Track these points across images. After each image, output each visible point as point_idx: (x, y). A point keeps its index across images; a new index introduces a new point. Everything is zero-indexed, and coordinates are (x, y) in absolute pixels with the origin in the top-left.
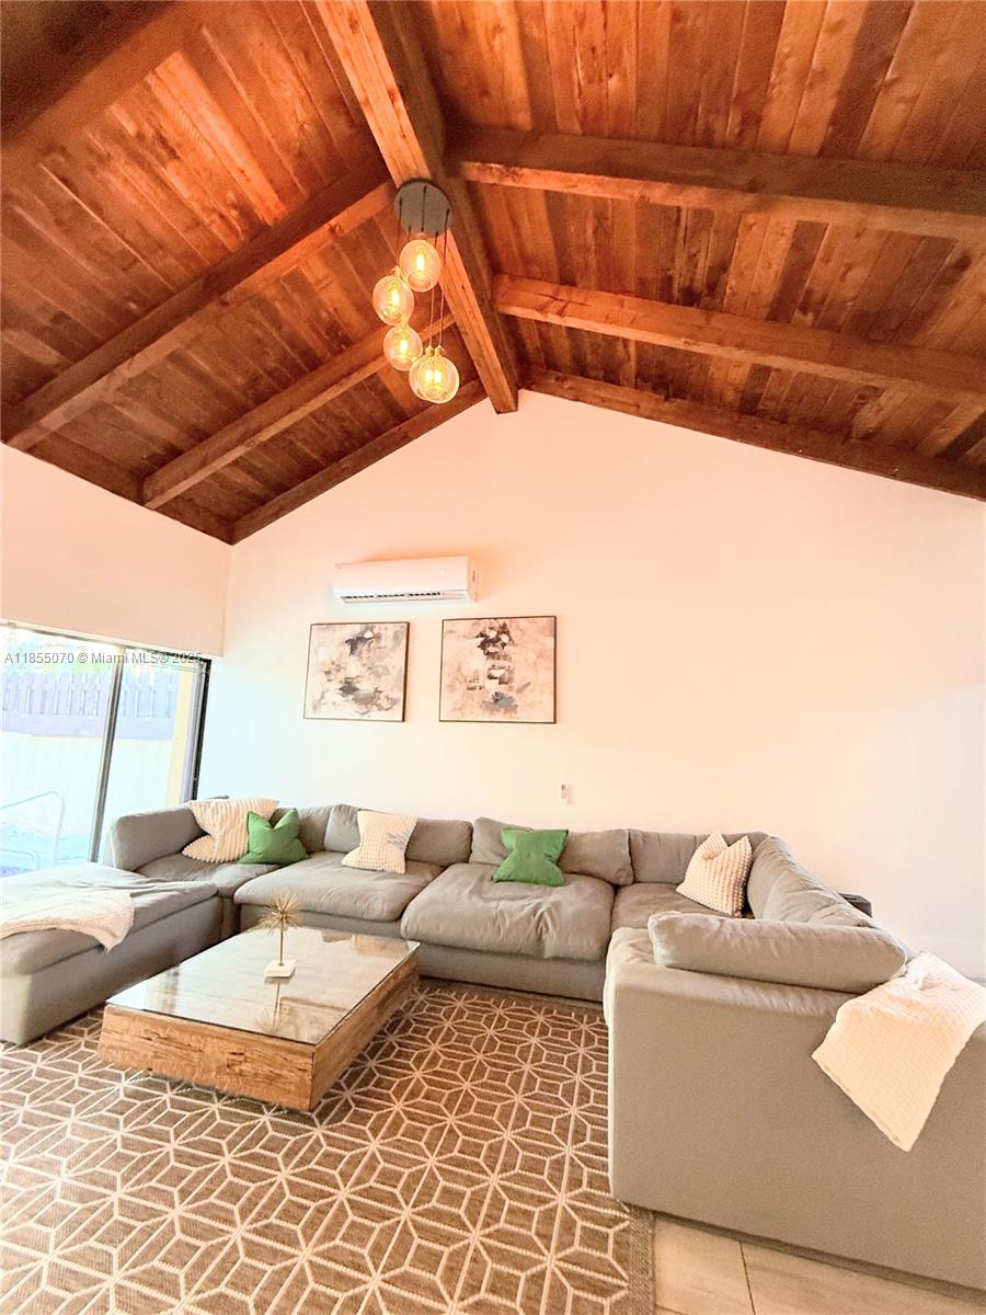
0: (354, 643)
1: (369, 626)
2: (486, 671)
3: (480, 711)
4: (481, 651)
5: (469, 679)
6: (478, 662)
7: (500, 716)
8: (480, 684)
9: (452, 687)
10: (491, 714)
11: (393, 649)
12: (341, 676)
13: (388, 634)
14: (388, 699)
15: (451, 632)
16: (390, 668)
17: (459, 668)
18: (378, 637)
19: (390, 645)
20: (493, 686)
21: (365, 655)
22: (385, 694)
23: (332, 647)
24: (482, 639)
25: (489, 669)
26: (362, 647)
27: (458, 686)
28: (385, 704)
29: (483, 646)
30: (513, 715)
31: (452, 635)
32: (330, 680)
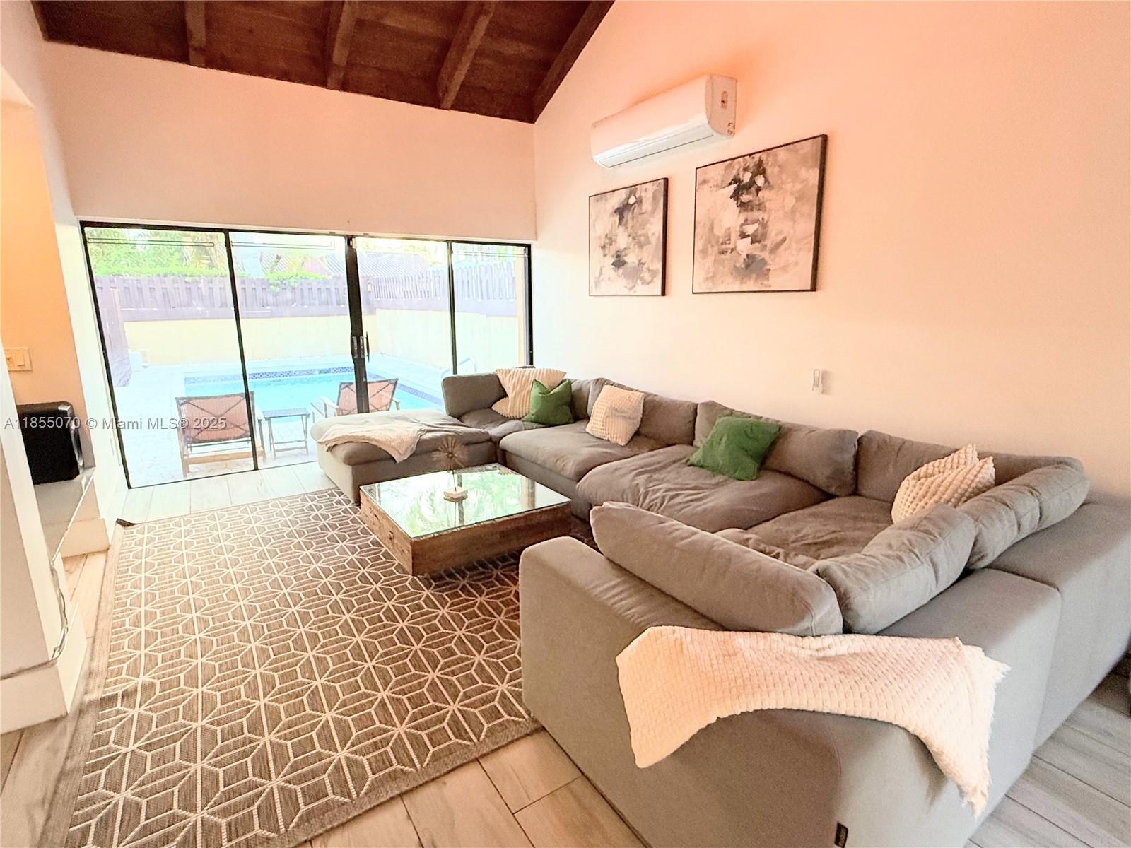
0: (621, 211)
1: (632, 189)
2: (738, 229)
3: (730, 279)
4: (733, 203)
5: (721, 240)
6: (731, 217)
7: (751, 285)
8: (731, 246)
9: (704, 252)
10: (742, 283)
11: (654, 211)
12: (612, 250)
13: (648, 194)
14: (649, 270)
15: (705, 182)
16: (650, 235)
17: (712, 228)
18: (639, 201)
19: (650, 209)
20: (744, 246)
21: (630, 225)
22: (646, 266)
23: (606, 221)
24: (735, 185)
25: (742, 225)
26: (628, 215)
27: (710, 250)
28: (647, 276)
29: (736, 195)
30: (765, 282)
31: (706, 186)
32: (605, 255)
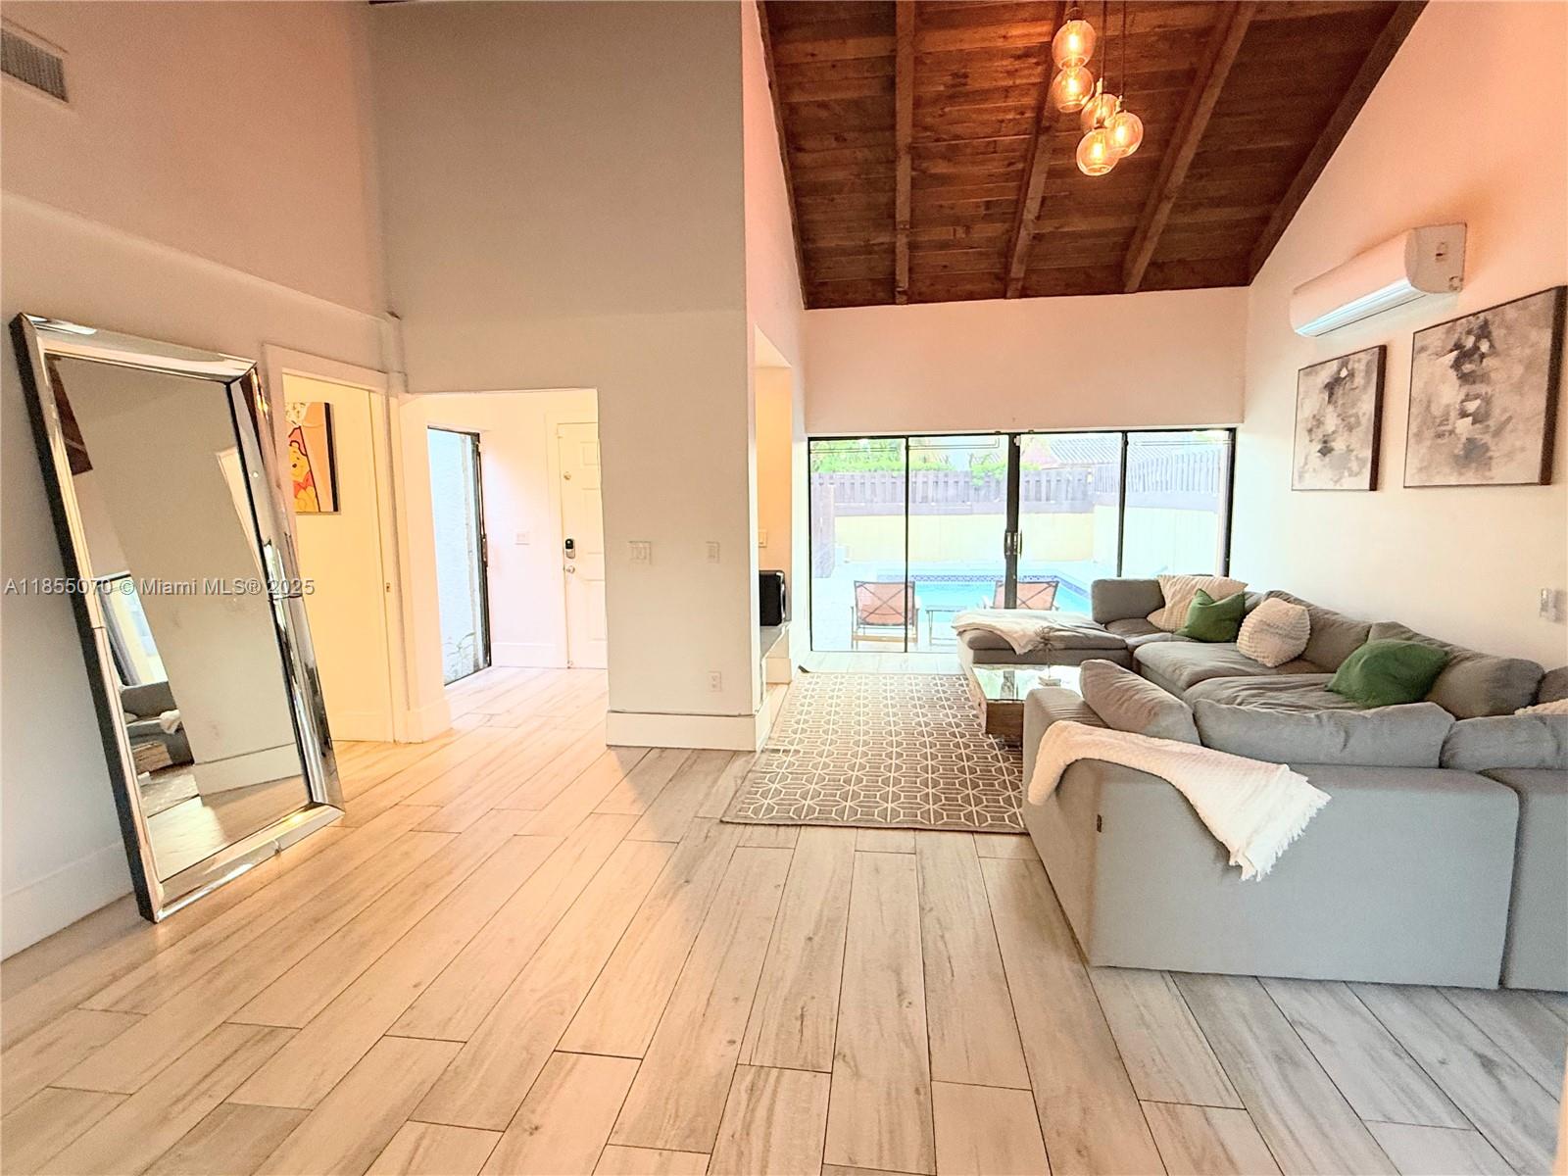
0: (1331, 387)
1: (1344, 361)
2: (1457, 406)
3: (1447, 470)
4: (1452, 374)
5: (1438, 421)
6: (1450, 392)
7: (1471, 476)
8: (1449, 428)
9: (1419, 436)
10: (1461, 474)
11: (1365, 387)
12: (1319, 434)
13: (1360, 365)
14: (1357, 458)
15: (1423, 349)
16: (1360, 414)
17: (1428, 407)
18: (1351, 375)
19: (1362, 382)
20: (1464, 426)
21: (1340, 402)
22: (1355, 453)
23: (1315, 400)
24: (1455, 353)
25: (1463, 402)
26: (1339, 391)
27: (1426, 433)
28: (1354, 466)
29: (1457, 365)
30: (1487, 473)
31: (1424, 355)
32: (1311, 441)
